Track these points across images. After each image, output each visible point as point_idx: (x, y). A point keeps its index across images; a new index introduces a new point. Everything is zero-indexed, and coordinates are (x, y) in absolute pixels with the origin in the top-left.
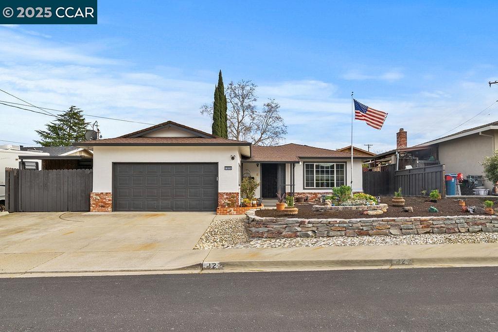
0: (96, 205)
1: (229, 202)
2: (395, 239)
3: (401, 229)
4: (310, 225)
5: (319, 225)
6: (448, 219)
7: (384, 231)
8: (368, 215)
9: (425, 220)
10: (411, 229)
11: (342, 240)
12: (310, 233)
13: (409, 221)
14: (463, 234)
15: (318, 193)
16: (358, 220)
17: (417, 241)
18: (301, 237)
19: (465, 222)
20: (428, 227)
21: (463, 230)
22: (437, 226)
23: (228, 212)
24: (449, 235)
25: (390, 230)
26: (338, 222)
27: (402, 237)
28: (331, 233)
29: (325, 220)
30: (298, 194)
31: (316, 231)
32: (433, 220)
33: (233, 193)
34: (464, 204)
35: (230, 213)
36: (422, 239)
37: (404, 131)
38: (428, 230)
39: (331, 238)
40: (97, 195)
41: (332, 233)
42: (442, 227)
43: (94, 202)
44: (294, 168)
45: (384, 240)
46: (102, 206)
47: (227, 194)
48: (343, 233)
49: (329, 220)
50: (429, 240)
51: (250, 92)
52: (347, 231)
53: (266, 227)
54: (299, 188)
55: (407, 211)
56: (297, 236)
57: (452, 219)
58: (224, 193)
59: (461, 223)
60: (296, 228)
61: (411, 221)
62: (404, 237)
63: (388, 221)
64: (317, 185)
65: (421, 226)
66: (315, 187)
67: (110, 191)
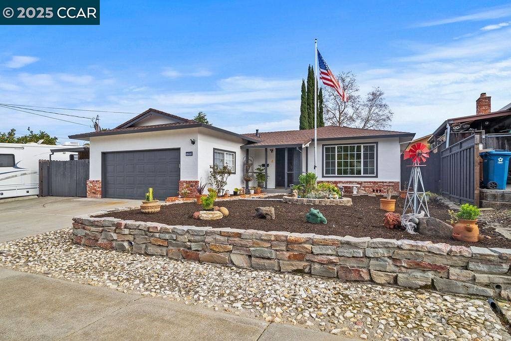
2: (237, 275)
3: (250, 256)
4: (127, 231)
5: (136, 232)
6: (348, 243)
7: (222, 255)
8: (199, 219)
9: (296, 242)
10: (269, 259)
11: (163, 263)
12: (126, 244)
13: (265, 240)
14: (379, 288)
15: (340, 182)
16: (186, 228)
17: (277, 287)
18: (116, 250)
19: (390, 257)
20: (300, 257)
21: (381, 278)
22: (320, 258)
24: (346, 285)
25: (232, 255)
26: (159, 229)
27: (249, 274)
28: (149, 248)
29: (143, 223)
31: (133, 242)
32: (314, 243)
33: (192, 182)
34: (392, 207)
36: (287, 285)
38: (301, 265)
39: (150, 258)
40: (91, 182)
41: (151, 249)
42: (331, 263)
43: (89, 189)
45: (220, 274)
46: (93, 193)
47: (187, 182)
48: (164, 250)
49: (149, 224)
50: (301, 289)
52: (170, 248)
53: (84, 228)
55: (263, 217)
56: (112, 248)
57: (355, 246)
59: (377, 259)
60: (112, 234)
61: (269, 241)
62: (255, 273)
63: (229, 235)
64: (340, 172)
65: (287, 254)
66: (336, 175)
67: (100, 179)
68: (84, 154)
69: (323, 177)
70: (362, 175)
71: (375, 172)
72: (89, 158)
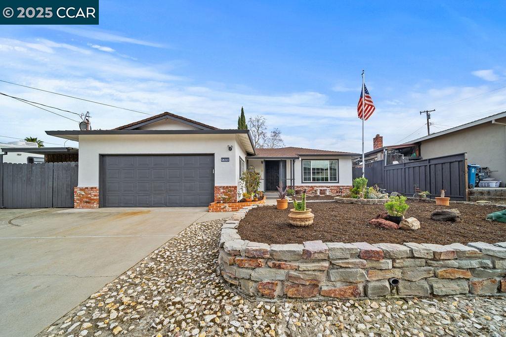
0: (81, 200)
1: (225, 197)
5: (408, 262)
15: (315, 186)
23: (222, 209)
30: (298, 187)
33: (230, 187)
35: (224, 209)
37: (380, 136)
40: (81, 189)
43: (78, 198)
44: (294, 164)
46: (86, 202)
47: (224, 188)
51: (263, 123)
54: (298, 182)
58: (221, 187)
64: (314, 179)
66: (312, 181)
67: (97, 185)
68: (71, 156)
69: (302, 183)
70: (329, 181)
71: (337, 179)
72: (77, 160)
